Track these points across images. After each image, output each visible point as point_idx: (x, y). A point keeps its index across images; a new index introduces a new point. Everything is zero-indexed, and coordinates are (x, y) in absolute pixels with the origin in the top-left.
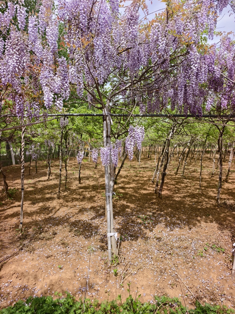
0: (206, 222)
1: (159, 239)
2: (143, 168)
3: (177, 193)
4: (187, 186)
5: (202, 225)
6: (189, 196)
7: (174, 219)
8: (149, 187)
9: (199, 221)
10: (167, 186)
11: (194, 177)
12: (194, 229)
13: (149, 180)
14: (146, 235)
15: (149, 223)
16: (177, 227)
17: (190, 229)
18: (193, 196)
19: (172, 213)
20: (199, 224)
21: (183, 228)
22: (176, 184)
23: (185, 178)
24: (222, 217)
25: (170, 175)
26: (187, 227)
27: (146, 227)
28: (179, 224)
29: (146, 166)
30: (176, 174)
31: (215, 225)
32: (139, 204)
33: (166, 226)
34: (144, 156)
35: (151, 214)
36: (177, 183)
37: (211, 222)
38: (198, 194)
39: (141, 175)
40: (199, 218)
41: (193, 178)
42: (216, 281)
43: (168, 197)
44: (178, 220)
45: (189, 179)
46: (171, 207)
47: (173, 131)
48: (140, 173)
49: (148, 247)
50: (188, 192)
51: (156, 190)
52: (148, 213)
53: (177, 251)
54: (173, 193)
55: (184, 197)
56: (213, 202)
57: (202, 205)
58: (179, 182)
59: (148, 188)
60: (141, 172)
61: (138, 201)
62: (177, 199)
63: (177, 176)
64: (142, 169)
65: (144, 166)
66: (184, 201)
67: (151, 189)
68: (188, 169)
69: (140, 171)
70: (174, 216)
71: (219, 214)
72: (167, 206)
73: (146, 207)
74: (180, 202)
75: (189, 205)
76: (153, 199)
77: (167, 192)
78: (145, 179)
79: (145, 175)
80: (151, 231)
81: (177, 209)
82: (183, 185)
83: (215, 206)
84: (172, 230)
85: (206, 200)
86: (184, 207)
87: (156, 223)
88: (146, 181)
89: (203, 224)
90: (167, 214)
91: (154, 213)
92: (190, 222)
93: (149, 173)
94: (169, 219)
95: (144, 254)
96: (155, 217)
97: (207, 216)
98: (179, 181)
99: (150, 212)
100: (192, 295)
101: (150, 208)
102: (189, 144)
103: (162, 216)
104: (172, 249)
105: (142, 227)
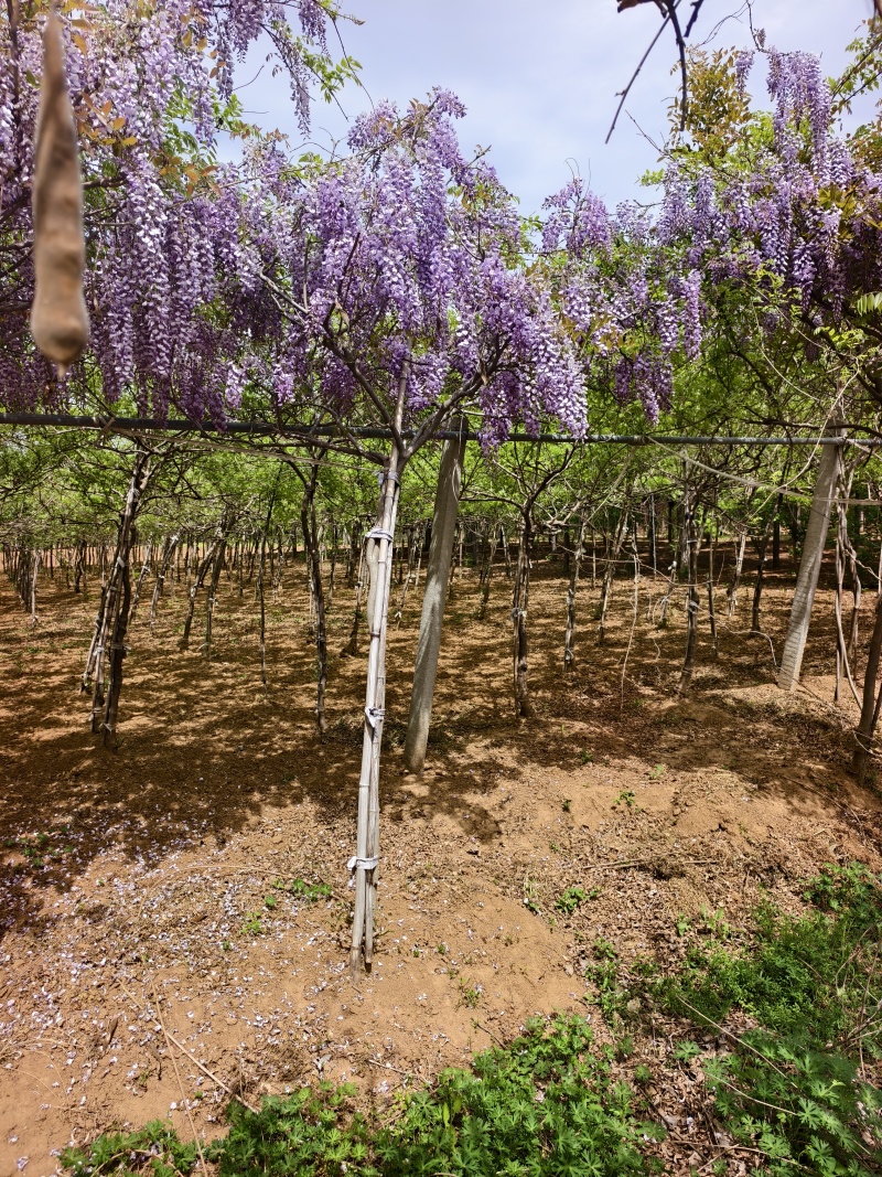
0: (279, 805)
1: (96, 914)
2: (51, 635)
3: (182, 718)
4: (221, 688)
5: (265, 820)
6: (224, 723)
7: (164, 822)
8: (69, 712)
9: (256, 809)
10: (147, 698)
11: (248, 651)
12: (236, 840)
13: (73, 682)
14: (42, 913)
15: (58, 861)
16: (174, 848)
17: (222, 843)
18: (239, 719)
19: (155, 796)
20: (253, 819)
21: (193, 848)
22: (182, 685)
23: (218, 659)
24: (334, 777)
25: (161, 652)
26: (211, 840)
27: (42, 881)
28: (182, 835)
29: (65, 626)
30: (184, 645)
31: (309, 807)
32: (16, 790)
33: (131, 853)
34: (60, 585)
35: (69, 819)
36: (187, 680)
37: (297, 800)
38: (260, 709)
39: (38, 667)
40: (256, 797)
41: (245, 655)
42: (302, 1005)
43: (144, 740)
44: (177, 819)
45: (231, 660)
46: (154, 773)
47: (137, 485)
48: (34, 661)
49: (46, 957)
50: (223, 707)
51: (94, 720)
52: (59, 820)
53: (167, 940)
54: (169, 722)
55: (209, 728)
56: (307, 729)
57: (270, 748)
58: (193, 676)
59: (64, 717)
60: (41, 656)
61: (14, 777)
62: (180, 742)
63: (187, 654)
64: (45, 643)
65: (53, 628)
66: (206, 744)
67: (79, 719)
68: (230, 623)
69: (36, 651)
70: (166, 809)
71: (324, 766)
72: (140, 776)
73: (50, 798)
74: (189, 752)
75: (223, 755)
76: (84, 756)
77: (144, 720)
78: (56, 680)
79: (56, 666)
80: (64, 887)
81: (179, 777)
82: (207, 684)
83: (310, 742)
84: (154, 866)
85: (286, 725)
86: (206, 767)
87: (89, 851)
88: (60, 688)
89: (270, 814)
90: (136, 807)
91: (81, 815)
92: (222, 821)
93: (75, 656)
94: (144, 823)
95: (24, 995)
96: (87, 829)
97: (283, 782)
98: (193, 672)
99: (68, 811)
100: (219, 1088)
101: (64, 796)
102: (219, 532)
103: (116, 817)
104: (144, 939)
105: (28, 884)
